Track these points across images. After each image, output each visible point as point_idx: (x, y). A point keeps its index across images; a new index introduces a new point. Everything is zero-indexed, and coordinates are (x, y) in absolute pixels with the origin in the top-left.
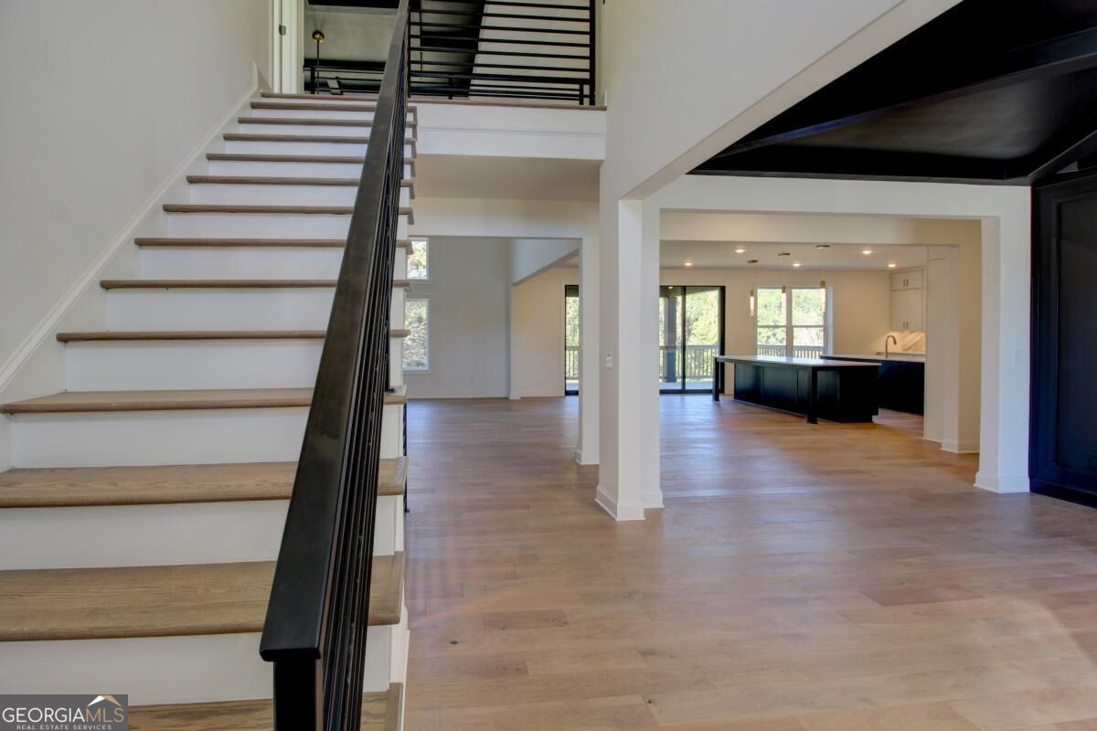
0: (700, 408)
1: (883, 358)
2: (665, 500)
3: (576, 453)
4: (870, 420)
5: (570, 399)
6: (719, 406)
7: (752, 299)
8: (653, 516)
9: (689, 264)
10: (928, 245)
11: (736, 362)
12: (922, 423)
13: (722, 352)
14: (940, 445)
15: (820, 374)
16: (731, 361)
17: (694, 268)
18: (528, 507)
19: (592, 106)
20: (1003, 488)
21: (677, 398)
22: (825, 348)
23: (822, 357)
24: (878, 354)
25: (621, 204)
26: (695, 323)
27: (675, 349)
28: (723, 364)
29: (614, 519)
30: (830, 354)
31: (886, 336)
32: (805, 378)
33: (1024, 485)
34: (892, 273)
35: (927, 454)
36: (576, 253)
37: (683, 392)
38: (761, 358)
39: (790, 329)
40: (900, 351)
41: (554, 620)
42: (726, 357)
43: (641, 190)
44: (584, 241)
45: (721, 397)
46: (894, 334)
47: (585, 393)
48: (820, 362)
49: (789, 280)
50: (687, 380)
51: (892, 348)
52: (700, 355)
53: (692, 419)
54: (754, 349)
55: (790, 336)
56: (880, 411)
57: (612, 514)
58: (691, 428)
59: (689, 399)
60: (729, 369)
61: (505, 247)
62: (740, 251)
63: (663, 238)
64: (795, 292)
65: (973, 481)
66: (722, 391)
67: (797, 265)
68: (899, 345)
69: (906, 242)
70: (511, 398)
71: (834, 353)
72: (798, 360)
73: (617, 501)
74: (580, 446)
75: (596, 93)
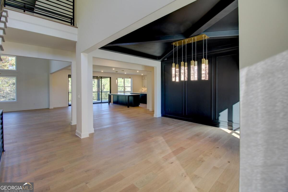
0: (106, 106)
1: (141, 93)
2: (95, 131)
3: (70, 122)
4: (138, 106)
5: (70, 107)
6: (109, 105)
7: (117, 80)
8: (91, 135)
9: (102, 71)
10: (147, 71)
11: (113, 95)
12: (146, 106)
13: (110, 93)
14: (149, 110)
15: (130, 97)
16: (112, 95)
17: (104, 72)
18: (53, 140)
19: (73, 26)
20: (157, 117)
21: (100, 104)
22: (131, 91)
23: (130, 93)
24: (140, 92)
25: (82, 54)
26: (105, 86)
27: (100, 92)
28: (111, 96)
29: (80, 138)
30: (132, 93)
31: (141, 89)
32: (127, 98)
33: (160, 116)
34: (142, 76)
35: (147, 111)
36: (70, 66)
37: (101, 103)
38: (119, 94)
39: (124, 87)
40: (144, 92)
41: (60, 171)
42: (111, 94)
43: (88, 51)
44: (72, 63)
45: (110, 103)
46: (143, 88)
47: (73, 105)
48: (130, 94)
49: (124, 76)
50: (102, 100)
51: (142, 91)
52: (107, 93)
53: (103, 109)
54: (117, 92)
55: (125, 89)
56: (140, 104)
57: (80, 137)
58: (103, 111)
59: (103, 104)
60: (112, 96)
61: (48, 62)
62: (114, 69)
63: (93, 64)
64: (125, 79)
65: (153, 116)
66: (110, 102)
67: (125, 73)
68: (143, 90)
69: (143, 70)
70: (50, 108)
71: (133, 92)
72: (126, 94)
73: (81, 133)
74: (72, 120)
75: (75, 23)
